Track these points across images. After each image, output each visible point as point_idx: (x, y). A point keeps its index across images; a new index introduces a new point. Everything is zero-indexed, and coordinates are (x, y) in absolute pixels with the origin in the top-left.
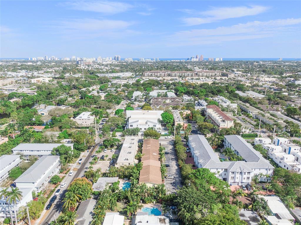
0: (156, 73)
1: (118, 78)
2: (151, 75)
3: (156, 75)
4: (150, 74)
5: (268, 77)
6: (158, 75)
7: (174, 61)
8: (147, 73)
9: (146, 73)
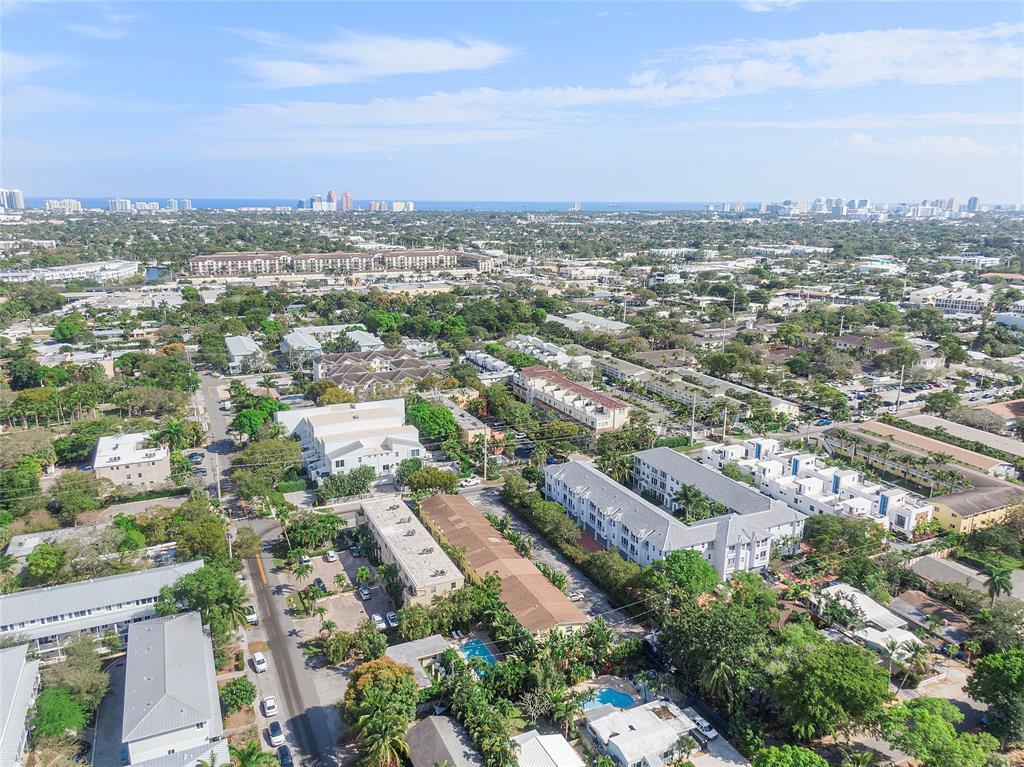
0: (239, 262)
1: (89, 285)
2: (223, 268)
3: (240, 267)
4: (217, 265)
5: (587, 265)
6: (249, 267)
7: (252, 209)
8: (203, 260)
9: (200, 264)
